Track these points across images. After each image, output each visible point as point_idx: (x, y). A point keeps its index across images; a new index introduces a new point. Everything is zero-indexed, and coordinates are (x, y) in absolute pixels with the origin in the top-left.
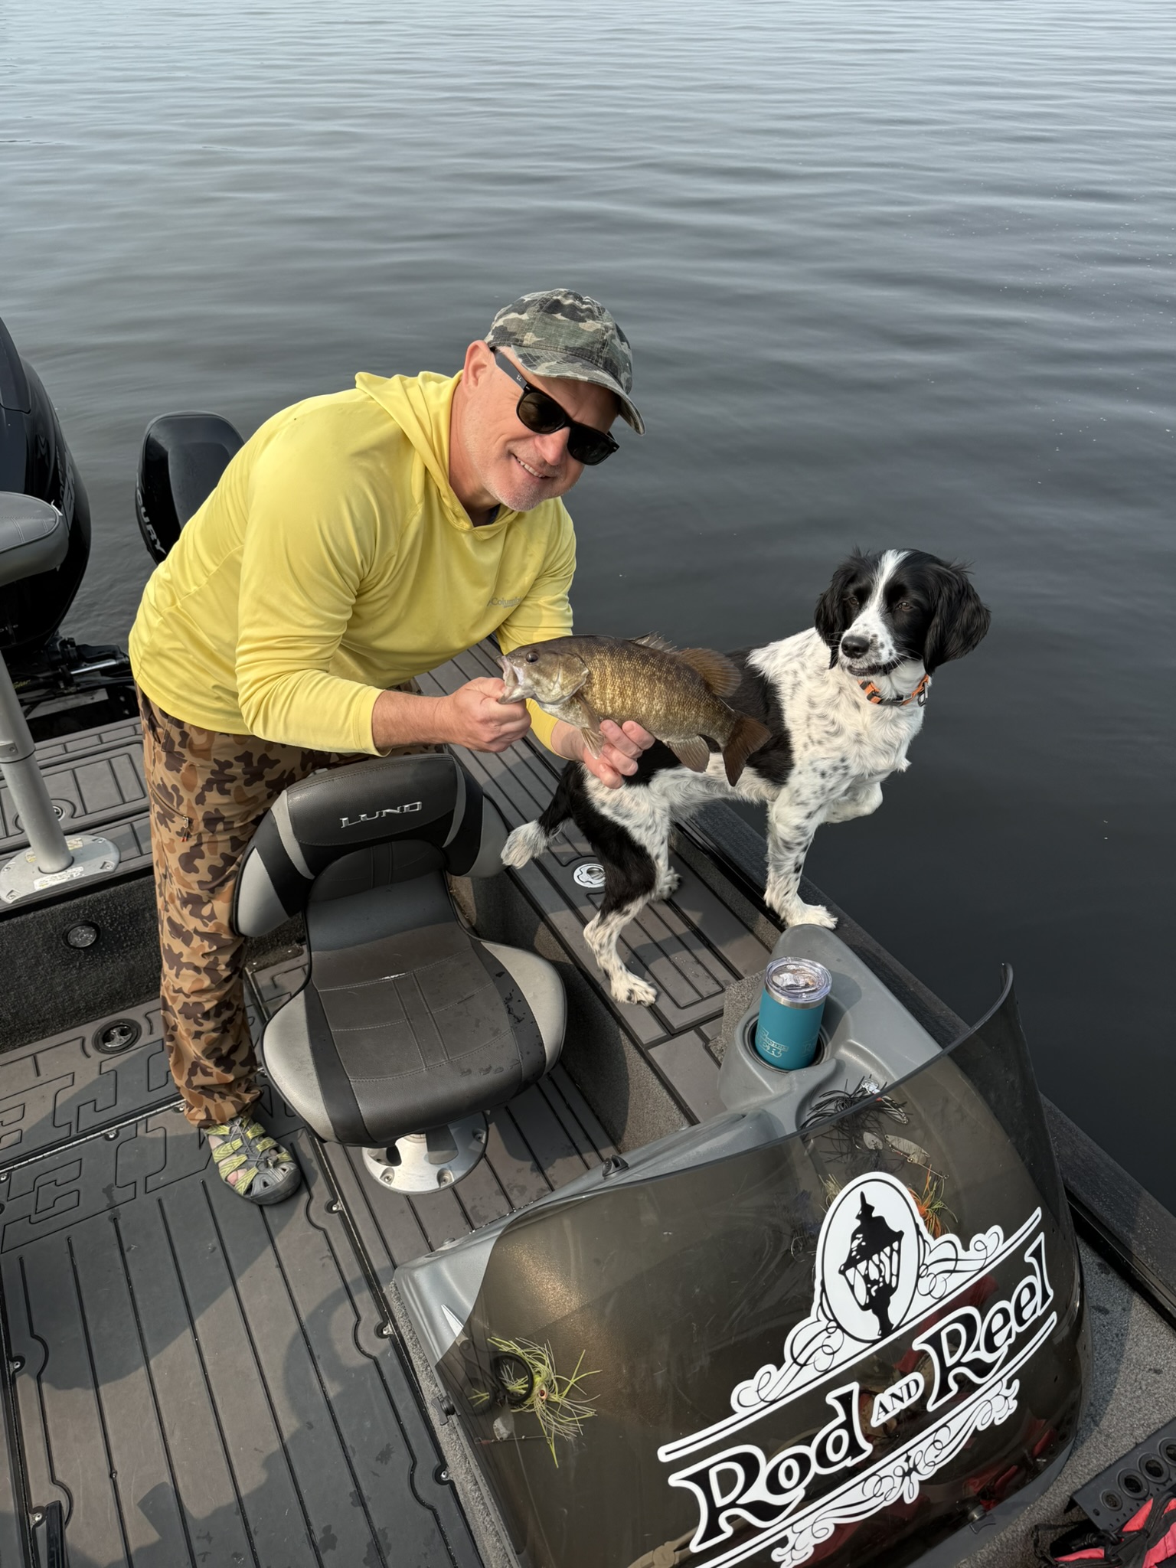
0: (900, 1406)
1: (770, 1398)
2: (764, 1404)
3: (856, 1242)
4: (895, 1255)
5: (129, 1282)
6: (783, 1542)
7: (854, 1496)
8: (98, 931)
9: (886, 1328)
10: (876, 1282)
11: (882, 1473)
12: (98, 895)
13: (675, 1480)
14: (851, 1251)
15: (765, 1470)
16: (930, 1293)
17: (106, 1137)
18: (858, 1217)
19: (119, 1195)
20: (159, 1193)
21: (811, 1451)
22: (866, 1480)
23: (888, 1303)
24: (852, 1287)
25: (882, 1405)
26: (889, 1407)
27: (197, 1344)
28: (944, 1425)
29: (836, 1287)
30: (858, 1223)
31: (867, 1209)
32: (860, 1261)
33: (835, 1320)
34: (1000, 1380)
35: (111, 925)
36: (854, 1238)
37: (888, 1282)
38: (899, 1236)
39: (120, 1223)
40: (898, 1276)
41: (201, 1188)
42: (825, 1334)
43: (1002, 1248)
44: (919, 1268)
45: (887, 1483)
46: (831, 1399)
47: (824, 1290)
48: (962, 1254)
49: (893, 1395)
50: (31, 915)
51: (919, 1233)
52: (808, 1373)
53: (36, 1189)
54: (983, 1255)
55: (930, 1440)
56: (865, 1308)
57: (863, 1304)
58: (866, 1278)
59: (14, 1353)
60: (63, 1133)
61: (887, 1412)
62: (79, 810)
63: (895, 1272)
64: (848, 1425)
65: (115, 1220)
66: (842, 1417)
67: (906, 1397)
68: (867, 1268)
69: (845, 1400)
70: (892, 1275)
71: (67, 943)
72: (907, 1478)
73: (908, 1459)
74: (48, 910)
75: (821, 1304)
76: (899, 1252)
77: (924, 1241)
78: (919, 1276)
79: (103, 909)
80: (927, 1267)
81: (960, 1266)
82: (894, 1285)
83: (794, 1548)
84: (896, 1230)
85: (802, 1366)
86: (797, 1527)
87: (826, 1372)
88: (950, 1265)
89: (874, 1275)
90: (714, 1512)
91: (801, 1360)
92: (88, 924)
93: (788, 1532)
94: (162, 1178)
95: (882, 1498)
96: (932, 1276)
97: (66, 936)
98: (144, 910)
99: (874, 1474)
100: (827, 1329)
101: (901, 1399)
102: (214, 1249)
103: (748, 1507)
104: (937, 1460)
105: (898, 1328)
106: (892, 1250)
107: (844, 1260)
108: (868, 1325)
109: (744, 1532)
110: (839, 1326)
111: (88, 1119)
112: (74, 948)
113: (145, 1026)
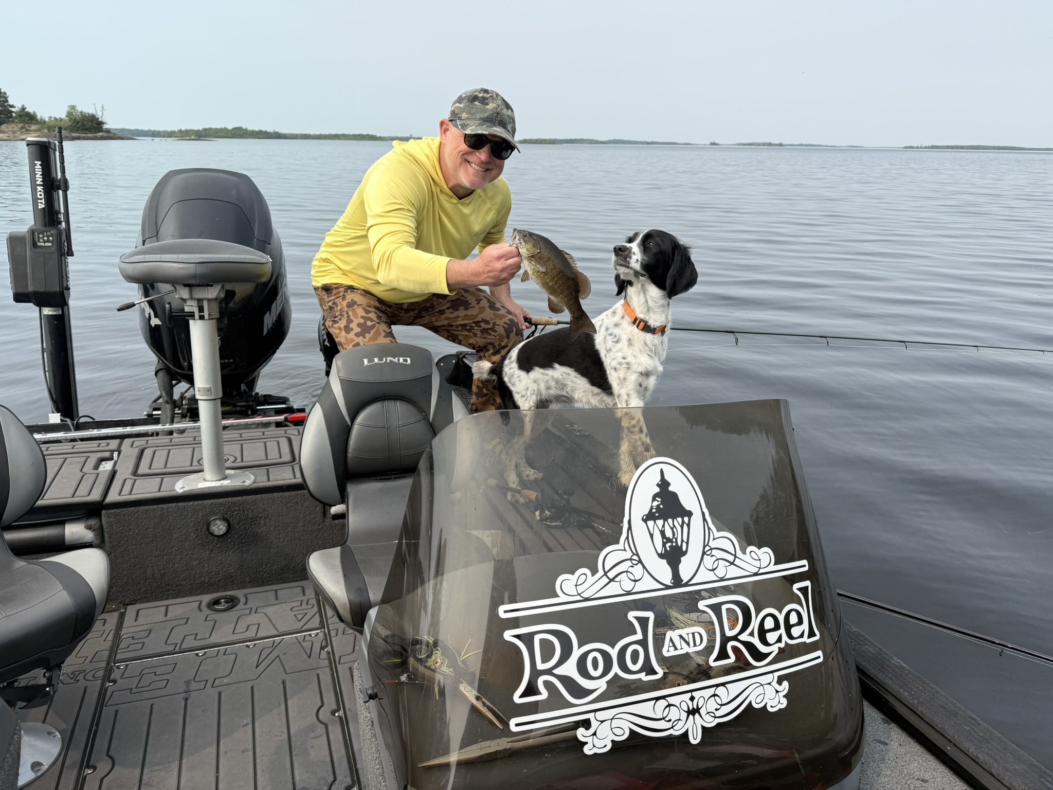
0: (686, 649)
1: (585, 595)
2: (579, 598)
3: (655, 503)
4: (685, 527)
5: (183, 735)
6: (586, 724)
7: (645, 709)
8: (229, 527)
9: (677, 581)
10: (669, 540)
11: (671, 700)
12: (235, 499)
13: (508, 635)
14: (652, 508)
15: (577, 653)
16: (713, 570)
17: (197, 655)
18: (658, 485)
19: (193, 686)
20: (219, 689)
21: (614, 653)
22: (657, 699)
23: (680, 562)
24: (652, 536)
25: (671, 640)
26: (678, 647)
27: (217, 778)
28: (723, 684)
29: (640, 529)
30: (658, 490)
31: (664, 484)
32: (659, 518)
33: (638, 555)
34: (772, 672)
35: (238, 524)
36: (654, 499)
37: (679, 544)
38: (689, 514)
39: (189, 701)
40: (687, 543)
41: (250, 690)
42: (629, 563)
43: (772, 568)
44: (704, 547)
45: (674, 714)
46: (632, 615)
47: (630, 528)
48: (739, 554)
49: (681, 637)
50: (191, 503)
51: (705, 520)
52: (614, 589)
53: (141, 675)
54: (757, 564)
55: (711, 691)
56: (661, 556)
57: (660, 552)
58: (663, 533)
59: (91, 763)
60: (171, 648)
61: (676, 649)
62: (239, 459)
63: (685, 539)
64: (643, 643)
65: (186, 699)
66: (639, 636)
67: (692, 644)
68: (663, 526)
69: (643, 622)
70: (682, 541)
71: (208, 530)
72: (691, 716)
73: (692, 699)
74: (202, 502)
75: (627, 538)
76: (688, 525)
77: (709, 528)
78: (704, 553)
79: (235, 510)
80: (711, 549)
81: (737, 562)
82: (684, 549)
83: (595, 734)
84: (688, 508)
85: (612, 580)
86: (601, 715)
87: (629, 593)
88: (731, 558)
89: (669, 534)
90: (536, 674)
91: (611, 575)
92: (226, 520)
93: (590, 716)
94: (226, 681)
95: (669, 725)
96: (714, 558)
97: (208, 525)
98: (261, 517)
99: (663, 697)
100: (631, 559)
101: (688, 644)
102: (247, 724)
103: (559, 678)
104: (718, 714)
105: (687, 585)
106: (683, 522)
107: (647, 513)
108: (664, 572)
109: (556, 701)
110: (640, 561)
111: (190, 643)
112: (212, 534)
113: (243, 600)
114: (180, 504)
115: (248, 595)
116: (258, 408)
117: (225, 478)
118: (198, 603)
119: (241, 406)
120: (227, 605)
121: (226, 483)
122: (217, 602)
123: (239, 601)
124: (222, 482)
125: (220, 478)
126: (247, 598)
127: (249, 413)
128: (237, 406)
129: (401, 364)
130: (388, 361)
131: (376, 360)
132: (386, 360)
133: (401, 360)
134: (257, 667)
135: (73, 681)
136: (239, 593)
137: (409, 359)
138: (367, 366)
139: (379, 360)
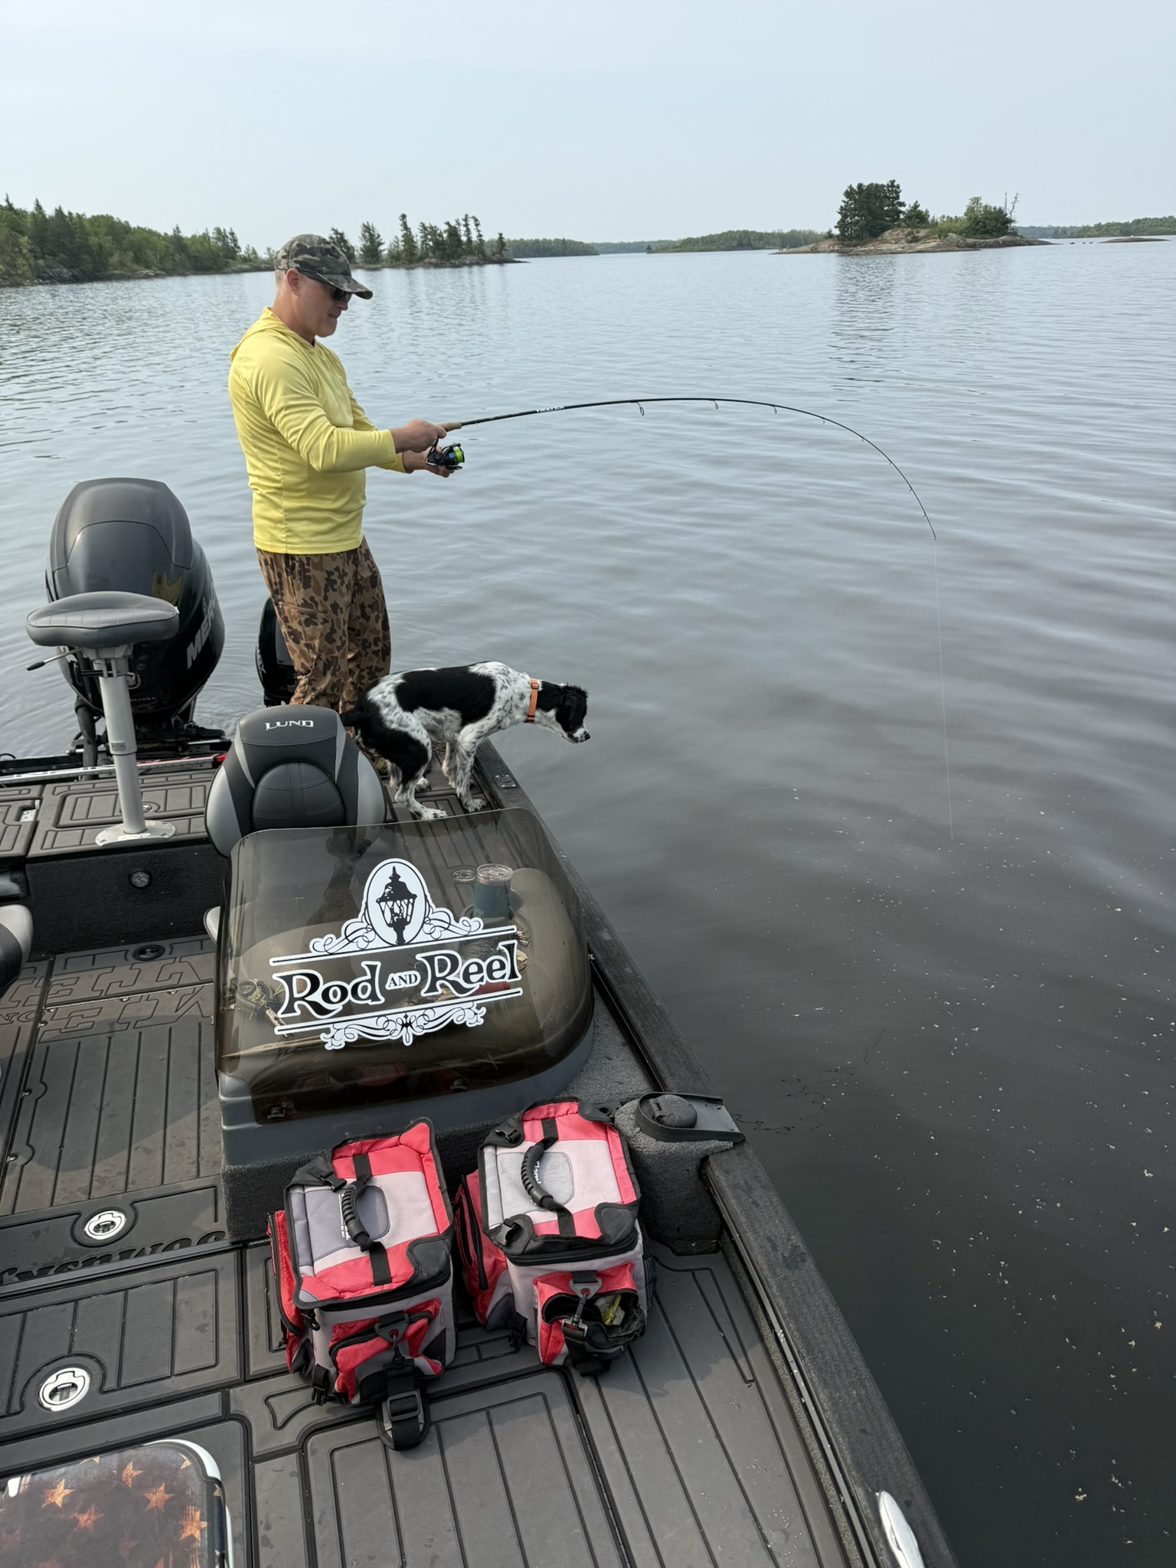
0: (403, 985)
1: (331, 951)
2: (326, 953)
3: (388, 890)
4: (410, 906)
5: (106, 1067)
6: (327, 1031)
7: (371, 1022)
8: (151, 879)
9: (401, 941)
10: (396, 915)
11: (389, 1017)
12: (155, 852)
13: (275, 976)
14: (384, 893)
15: (322, 987)
16: (430, 934)
17: (122, 1000)
18: (390, 878)
19: (117, 1027)
20: (140, 1030)
21: (349, 987)
22: (379, 1016)
23: (404, 928)
24: (383, 912)
25: (393, 979)
26: (398, 983)
27: (134, 1101)
28: (431, 1008)
29: (374, 909)
30: (390, 881)
31: (395, 877)
32: (389, 900)
33: (372, 925)
34: (473, 1001)
35: (160, 876)
36: (386, 887)
37: (405, 917)
38: (414, 897)
39: (112, 1040)
40: (411, 916)
41: (168, 1031)
42: (365, 930)
43: (481, 931)
44: (425, 918)
45: (391, 1026)
46: (364, 964)
47: (367, 907)
48: (453, 922)
49: (400, 977)
50: (111, 857)
51: (426, 900)
52: (352, 947)
53: (70, 1017)
54: (468, 929)
55: (422, 1012)
56: (389, 925)
57: (388, 923)
58: (392, 910)
59: (27, 1088)
60: (97, 994)
61: (396, 985)
62: (162, 809)
63: (409, 913)
64: (372, 981)
65: (110, 1038)
66: (369, 977)
67: (408, 982)
68: (393, 905)
69: (373, 968)
70: (407, 915)
71: (130, 882)
72: (405, 1028)
73: (406, 1017)
74: (122, 855)
75: (364, 914)
76: (413, 905)
77: (429, 906)
78: (424, 922)
79: (156, 863)
80: (430, 920)
81: (451, 928)
82: (408, 920)
83: (333, 1037)
84: (413, 893)
85: (350, 942)
86: (337, 1026)
87: (363, 950)
88: (446, 926)
89: (397, 910)
90: (292, 1000)
91: (350, 938)
92: (148, 873)
93: (331, 1026)
94: (146, 1023)
95: (388, 1033)
96: (432, 926)
97: (130, 877)
98: (183, 869)
99: (384, 1015)
100: (366, 928)
101: (405, 982)
102: (163, 1059)
103: (310, 1003)
104: (425, 1027)
105: (408, 943)
106: (409, 902)
107: (380, 897)
108: (391, 936)
109: (306, 1016)
110: (373, 929)
111: (113, 990)
112: (134, 886)
113: (168, 950)
114: (101, 857)
115: (173, 946)
116: (190, 743)
117: (145, 830)
118: (124, 952)
119: (169, 743)
120: (152, 955)
121: (145, 836)
122: (142, 951)
123: (164, 950)
124: (142, 834)
125: (140, 830)
126: (172, 948)
127: (180, 750)
128: (166, 742)
129: (304, 726)
130: (291, 725)
131: (278, 724)
132: (289, 723)
133: (304, 723)
134: (177, 1011)
135: (8, 1022)
136: (165, 944)
137: (312, 722)
138: (269, 730)
139: (281, 724)
